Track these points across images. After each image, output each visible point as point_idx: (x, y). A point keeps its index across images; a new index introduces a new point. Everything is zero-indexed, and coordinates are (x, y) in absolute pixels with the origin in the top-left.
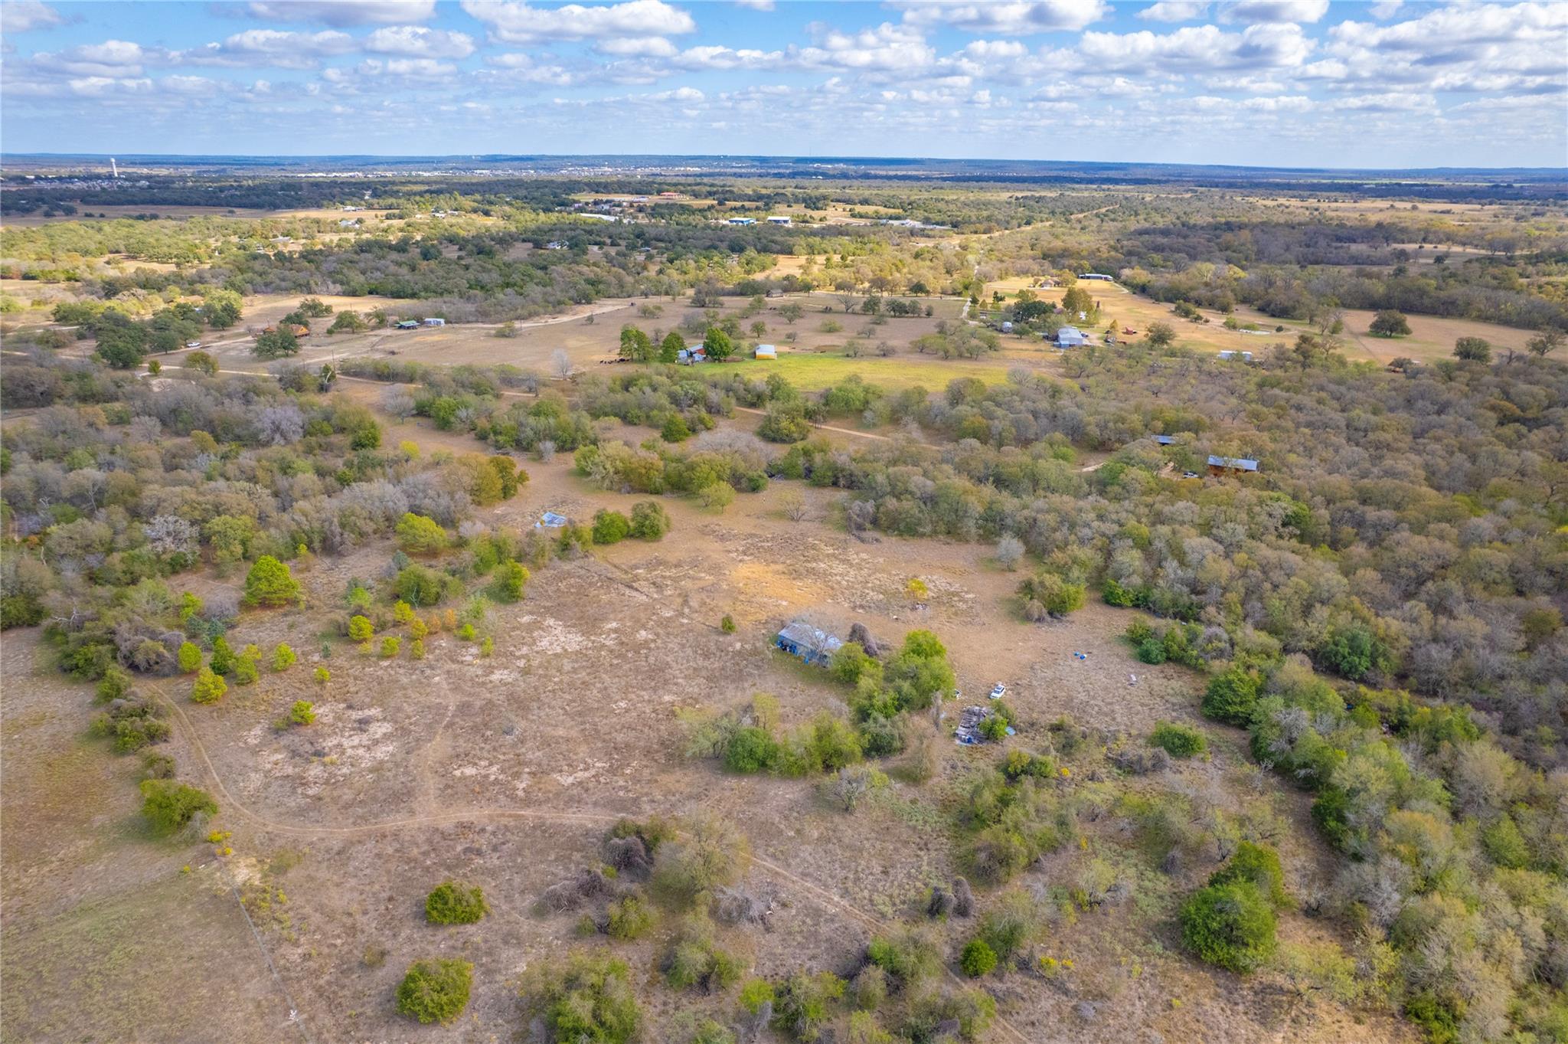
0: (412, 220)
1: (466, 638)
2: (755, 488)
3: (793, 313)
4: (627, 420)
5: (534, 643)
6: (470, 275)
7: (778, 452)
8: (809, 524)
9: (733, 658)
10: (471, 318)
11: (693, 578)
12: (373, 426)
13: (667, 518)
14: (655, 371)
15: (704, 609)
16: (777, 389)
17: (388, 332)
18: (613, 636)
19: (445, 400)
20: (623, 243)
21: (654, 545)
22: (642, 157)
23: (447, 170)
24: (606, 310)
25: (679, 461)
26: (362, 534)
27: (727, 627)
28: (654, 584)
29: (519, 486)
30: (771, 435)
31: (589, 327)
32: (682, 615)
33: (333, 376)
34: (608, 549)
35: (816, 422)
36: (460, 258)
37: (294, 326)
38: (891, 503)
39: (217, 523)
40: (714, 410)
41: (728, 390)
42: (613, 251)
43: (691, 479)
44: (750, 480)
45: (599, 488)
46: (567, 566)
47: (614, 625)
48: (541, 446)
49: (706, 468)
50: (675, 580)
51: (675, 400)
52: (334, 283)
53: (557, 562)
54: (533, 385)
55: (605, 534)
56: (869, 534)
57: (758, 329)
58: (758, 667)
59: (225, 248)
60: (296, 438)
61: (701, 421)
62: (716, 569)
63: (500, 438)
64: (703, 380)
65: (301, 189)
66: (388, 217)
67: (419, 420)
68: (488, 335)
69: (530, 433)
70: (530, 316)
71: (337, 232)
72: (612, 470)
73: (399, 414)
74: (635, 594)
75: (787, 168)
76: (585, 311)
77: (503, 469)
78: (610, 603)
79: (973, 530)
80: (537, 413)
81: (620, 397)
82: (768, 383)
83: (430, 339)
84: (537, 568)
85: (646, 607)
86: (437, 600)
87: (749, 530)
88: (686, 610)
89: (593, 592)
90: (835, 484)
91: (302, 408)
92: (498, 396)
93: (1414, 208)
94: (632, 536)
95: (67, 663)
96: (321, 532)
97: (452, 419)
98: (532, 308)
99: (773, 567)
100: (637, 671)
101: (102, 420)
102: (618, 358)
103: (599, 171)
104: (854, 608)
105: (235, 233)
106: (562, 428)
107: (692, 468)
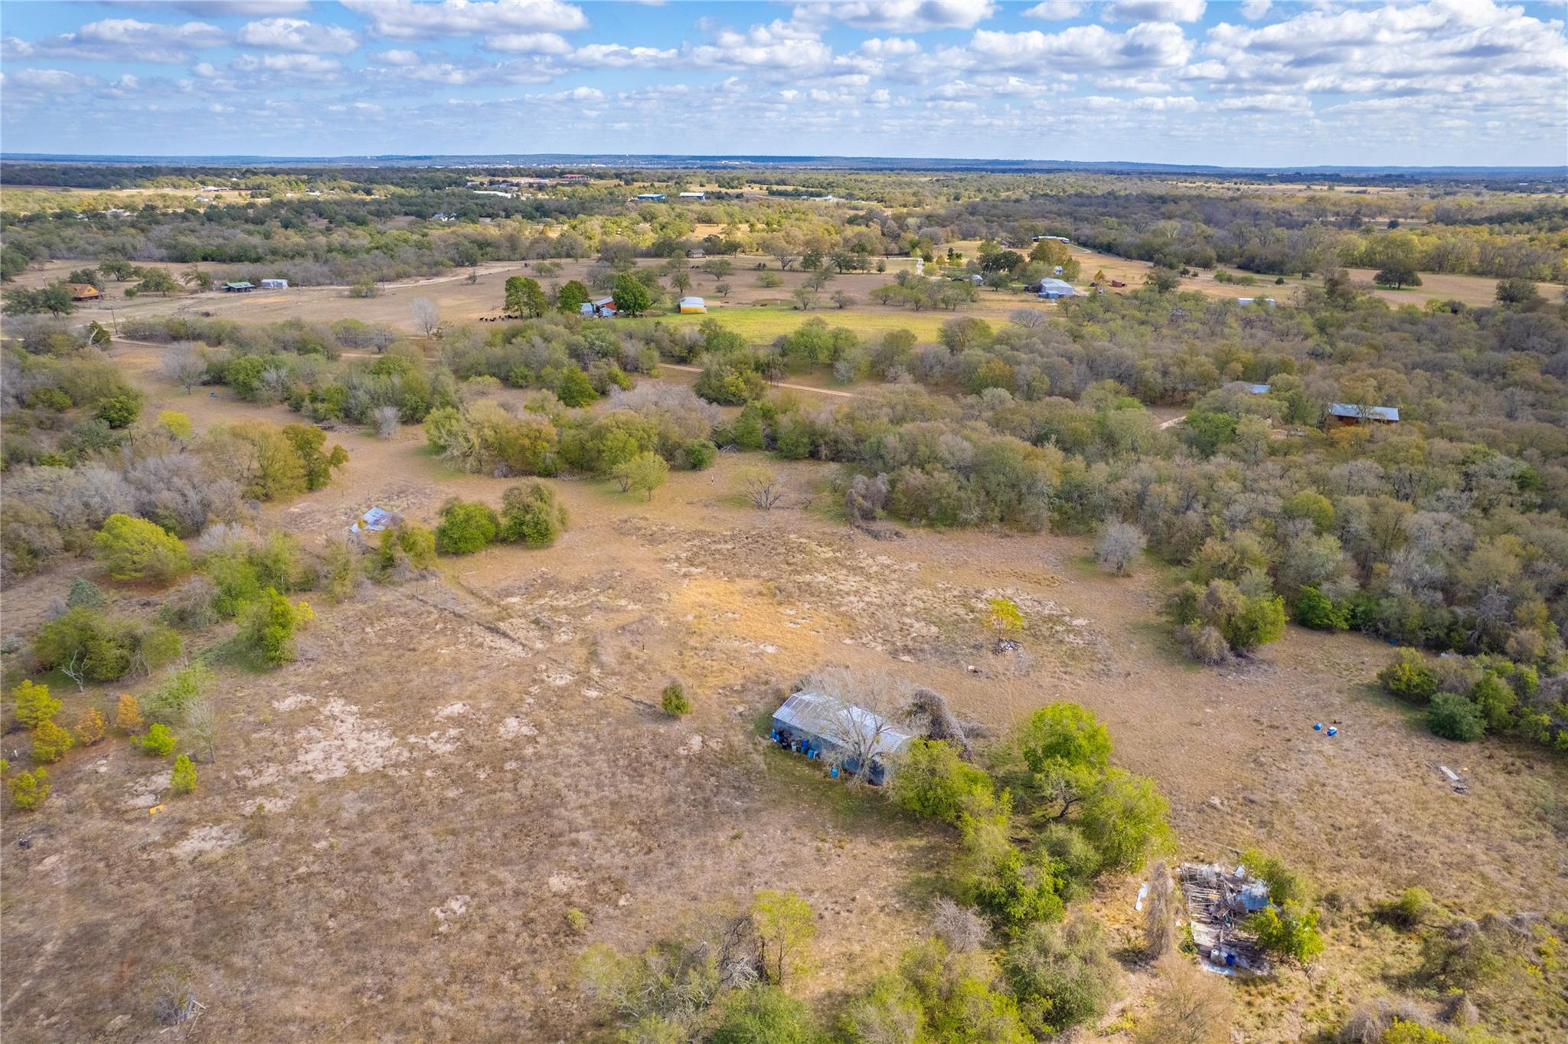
1: (153, 753)
2: (695, 463)
3: (720, 271)
4: (509, 381)
5: (293, 755)
7: (726, 417)
8: (786, 513)
9: (688, 773)
10: (321, 280)
11: (605, 609)
13: (561, 510)
14: (553, 322)
15: (627, 668)
17: (209, 294)
18: (453, 732)
19: (254, 358)
20: (519, 215)
21: (540, 554)
22: (545, 156)
24: (492, 271)
25: (580, 426)
27: (673, 703)
28: (536, 622)
29: (332, 470)
30: (715, 394)
31: (469, 287)
32: (586, 681)
34: (463, 563)
35: (771, 378)
37: (78, 287)
38: (913, 476)
40: (632, 367)
41: (648, 341)
43: (599, 452)
44: (689, 452)
45: (461, 471)
46: (386, 596)
47: (457, 708)
48: (377, 414)
49: (621, 434)
50: (575, 613)
51: (575, 353)
53: (370, 590)
54: (383, 342)
55: (456, 539)
56: (882, 526)
57: (681, 285)
58: (743, 792)
61: (614, 379)
62: (644, 591)
63: (319, 405)
64: (614, 330)
68: (340, 297)
69: (364, 398)
70: (399, 277)
72: (476, 442)
73: (182, 381)
74: (502, 642)
75: (694, 164)
76: (467, 272)
77: (305, 446)
78: (456, 663)
79: (1045, 514)
80: (379, 372)
81: (498, 351)
82: (702, 331)
84: (330, 601)
85: (521, 668)
87: (693, 525)
88: (595, 672)
89: (425, 642)
90: (814, 455)
92: (332, 357)
94: (504, 541)
97: (256, 383)
98: (401, 268)
99: (742, 584)
100: (495, 814)
102: (503, 315)
104: (894, 654)
105: (59, 206)
106: (411, 390)
107: (599, 434)
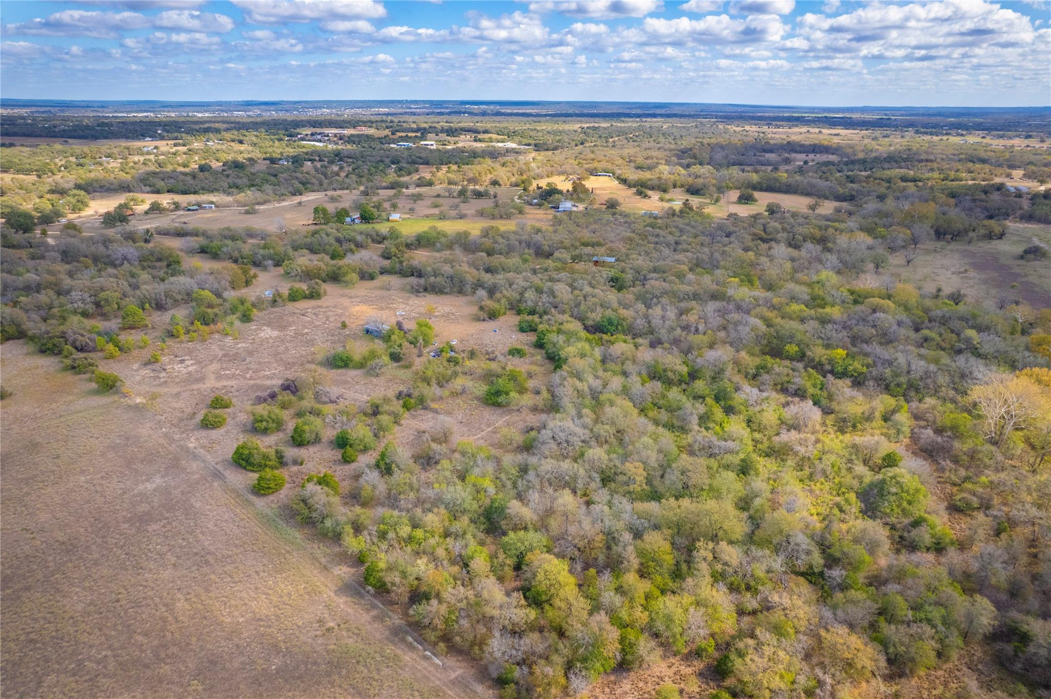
0: (192, 147)
1: (226, 334)
2: (372, 277)
3: (418, 197)
4: (313, 251)
5: (257, 335)
6: (230, 180)
7: (388, 263)
8: (394, 291)
9: (344, 336)
11: (333, 311)
12: (177, 256)
13: (326, 290)
14: (331, 228)
15: (335, 321)
16: (394, 235)
17: (181, 212)
18: (293, 331)
19: (216, 243)
20: (326, 159)
21: (317, 301)
22: (351, 101)
23: (214, 112)
24: (310, 198)
25: (334, 266)
26: (176, 301)
27: (344, 326)
28: (315, 314)
29: (253, 280)
30: (386, 256)
31: (298, 208)
32: (325, 324)
33: (152, 235)
34: (296, 303)
35: (410, 249)
36: (223, 170)
37: (125, 210)
38: (432, 279)
39: (103, 295)
40: (359, 246)
41: (369, 234)
42: (318, 165)
43: (339, 274)
44: (369, 275)
45: (295, 280)
46: (275, 309)
47: (294, 328)
48: (265, 263)
49: (346, 268)
50: (325, 312)
51: (338, 240)
52: (145, 186)
53: (270, 308)
54: (264, 236)
55: (294, 297)
56: (421, 294)
57: (394, 207)
59: (68, 164)
60: (136, 263)
61: (351, 250)
63: (244, 261)
64: (354, 230)
65: (112, 126)
66: (175, 145)
67: (202, 255)
68: (240, 213)
69: (260, 257)
70: (265, 202)
71: (142, 154)
72: (300, 271)
73: (191, 252)
74: (305, 318)
75: (447, 108)
76: (297, 199)
77: (245, 272)
78: (294, 321)
80: (264, 248)
81: (309, 240)
82: (390, 232)
83: (206, 216)
84: (260, 310)
85: (310, 322)
86: (214, 321)
87: (365, 294)
88: (327, 322)
89: (286, 318)
90: (413, 275)
91: (137, 248)
92: (245, 242)
93: (820, 132)
94: (307, 298)
95: (44, 348)
96: (156, 299)
97: (219, 253)
98: (266, 197)
99: (372, 307)
100: (302, 342)
101: (25, 257)
102: (312, 223)
103: (319, 112)
105: (72, 156)
106: (277, 254)
107: (339, 268)
